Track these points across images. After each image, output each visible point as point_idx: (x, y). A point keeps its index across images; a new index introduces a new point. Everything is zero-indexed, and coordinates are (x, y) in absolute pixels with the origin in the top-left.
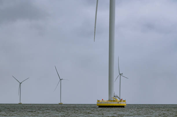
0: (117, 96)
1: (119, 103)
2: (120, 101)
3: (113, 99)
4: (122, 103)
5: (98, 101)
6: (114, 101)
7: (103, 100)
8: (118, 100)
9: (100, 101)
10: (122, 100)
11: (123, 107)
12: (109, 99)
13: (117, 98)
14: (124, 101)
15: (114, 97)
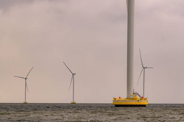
0: (137, 94)
1: (139, 101)
2: (141, 100)
3: (132, 97)
4: (143, 101)
5: (115, 99)
6: (133, 99)
7: (120, 97)
8: (139, 98)
9: (117, 99)
10: (142, 97)
11: (144, 106)
12: (127, 97)
13: (137, 96)
14: (146, 99)
15: (134, 94)
